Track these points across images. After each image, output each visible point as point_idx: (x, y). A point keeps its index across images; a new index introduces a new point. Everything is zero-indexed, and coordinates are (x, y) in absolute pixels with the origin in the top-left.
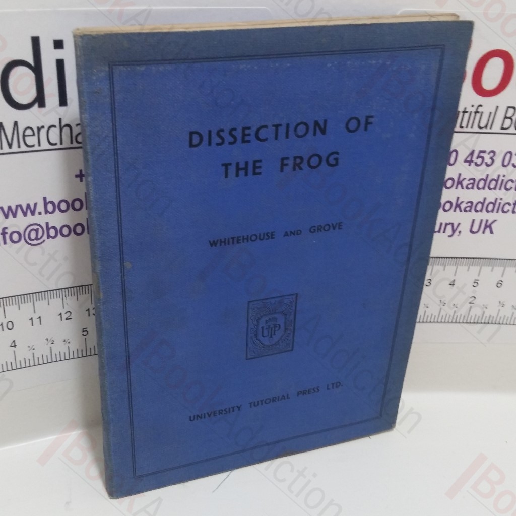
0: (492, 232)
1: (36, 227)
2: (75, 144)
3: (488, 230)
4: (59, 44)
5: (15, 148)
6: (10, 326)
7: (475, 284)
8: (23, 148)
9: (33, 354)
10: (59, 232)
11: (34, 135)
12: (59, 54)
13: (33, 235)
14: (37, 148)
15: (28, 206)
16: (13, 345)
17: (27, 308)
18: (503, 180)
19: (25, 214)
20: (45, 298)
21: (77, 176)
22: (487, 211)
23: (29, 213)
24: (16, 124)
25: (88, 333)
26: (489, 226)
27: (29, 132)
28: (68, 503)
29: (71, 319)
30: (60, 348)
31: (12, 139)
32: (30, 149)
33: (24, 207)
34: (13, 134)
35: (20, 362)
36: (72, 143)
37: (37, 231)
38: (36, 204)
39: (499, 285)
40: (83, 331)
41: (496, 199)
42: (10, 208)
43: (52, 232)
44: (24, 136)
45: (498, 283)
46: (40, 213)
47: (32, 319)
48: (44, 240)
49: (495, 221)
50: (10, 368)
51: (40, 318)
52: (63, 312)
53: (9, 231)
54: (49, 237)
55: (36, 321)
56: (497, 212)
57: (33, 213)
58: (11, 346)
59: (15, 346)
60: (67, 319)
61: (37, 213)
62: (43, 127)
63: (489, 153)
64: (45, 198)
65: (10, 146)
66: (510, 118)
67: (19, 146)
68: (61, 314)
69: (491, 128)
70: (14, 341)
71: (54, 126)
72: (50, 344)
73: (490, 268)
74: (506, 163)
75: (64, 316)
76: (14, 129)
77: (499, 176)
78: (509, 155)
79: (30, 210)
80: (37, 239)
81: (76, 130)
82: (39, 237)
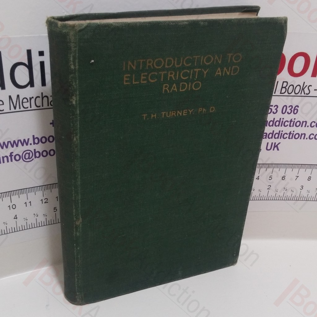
0: (278, 149)
1: (28, 152)
2: (50, 106)
3: (276, 148)
4: (41, 53)
5: (18, 109)
6: (14, 207)
7: (270, 178)
8: (22, 109)
9: (27, 222)
10: (41, 154)
11: (28, 102)
12: (41, 59)
13: (27, 156)
14: (29, 109)
15: (24, 140)
16: (15, 217)
17: (23, 197)
18: (283, 121)
19: (23, 145)
20: (33, 191)
21: (51, 124)
22: (275, 138)
23: (25, 144)
24: (18, 96)
25: (57, 210)
26: (276, 146)
27: (25, 100)
28: (47, 306)
29: (48, 202)
30: (41, 219)
31: (16, 104)
32: (26, 110)
33: (22, 141)
34: (17, 102)
35: (19, 227)
36: (48, 105)
37: (29, 154)
38: (28, 139)
39: (283, 179)
40: (54, 209)
41: (280, 131)
42: (14, 142)
43: (37, 155)
44: (22, 102)
45: (282, 178)
46: (31, 144)
47: (26, 203)
48: (33, 159)
49: (279, 143)
50: (14, 231)
51: (30, 202)
52: (43, 199)
53: (14, 154)
54: (36, 157)
55: (28, 204)
56: (280, 138)
57: (27, 144)
58: (14, 219)
59: (17, 218)
60: (45, 203)
61: (29, 144)
62: (33, 97)
63: (274, 107)
64: (33, 136)
65: (15, 108)
66: (285, 87)
67: (20, 108)
68: (42, 200)
69: (275, 93)
70: (16, 215)
71: (39, 97)
72: (36, 217)
73: (278, 169)
74: (284, 112)
75: (44, 201)
76: (17, 99)
77: (280, 119)
78: (285, 108)
79: (25, 142)
80: (29, 158)
81: (50, 99)
82: (30, 157)
